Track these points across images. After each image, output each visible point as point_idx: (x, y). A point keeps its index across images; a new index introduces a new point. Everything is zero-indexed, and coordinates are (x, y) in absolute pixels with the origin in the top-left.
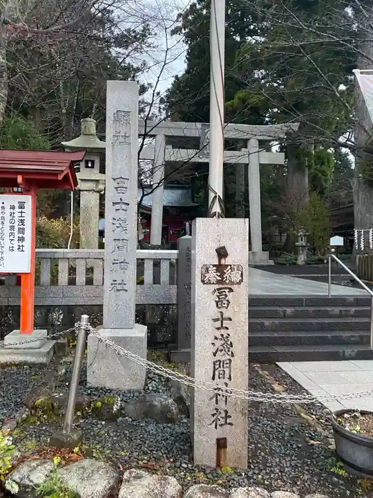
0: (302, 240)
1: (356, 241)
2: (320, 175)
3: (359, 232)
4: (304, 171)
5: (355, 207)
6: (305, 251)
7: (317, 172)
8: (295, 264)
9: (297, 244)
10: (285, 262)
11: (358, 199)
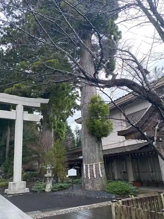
0: (49, 173)
1: (85, 172)
2: (59, 133)
3: (86, 166)
4: (51, 130)
5: (83, 148)
6: (51, 181)
7: (58, 131)
8: (44, 191)
9: (46, 175)
10: (37, 190)
11: (85, 144)
